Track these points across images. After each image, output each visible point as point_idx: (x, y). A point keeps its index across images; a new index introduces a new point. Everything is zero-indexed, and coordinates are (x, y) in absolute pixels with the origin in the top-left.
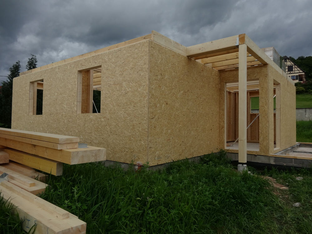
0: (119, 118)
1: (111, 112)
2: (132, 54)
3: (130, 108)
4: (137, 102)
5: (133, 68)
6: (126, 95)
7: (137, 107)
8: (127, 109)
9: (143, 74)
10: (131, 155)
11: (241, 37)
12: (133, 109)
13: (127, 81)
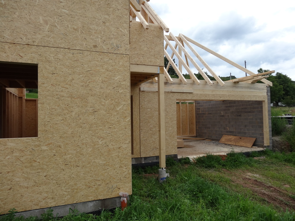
0: (83, 144)
1: (65, 135)
2: (103, 64)
3: (103, 131)
4: (114, 123)
5: (106, 82)
6: (94, 113)
7: (115, 129)
8: (97, 131)
9: (122, 91)
10: (106, 188)
11: (161, 67)
12: (108, 132)
13: (96, 96)
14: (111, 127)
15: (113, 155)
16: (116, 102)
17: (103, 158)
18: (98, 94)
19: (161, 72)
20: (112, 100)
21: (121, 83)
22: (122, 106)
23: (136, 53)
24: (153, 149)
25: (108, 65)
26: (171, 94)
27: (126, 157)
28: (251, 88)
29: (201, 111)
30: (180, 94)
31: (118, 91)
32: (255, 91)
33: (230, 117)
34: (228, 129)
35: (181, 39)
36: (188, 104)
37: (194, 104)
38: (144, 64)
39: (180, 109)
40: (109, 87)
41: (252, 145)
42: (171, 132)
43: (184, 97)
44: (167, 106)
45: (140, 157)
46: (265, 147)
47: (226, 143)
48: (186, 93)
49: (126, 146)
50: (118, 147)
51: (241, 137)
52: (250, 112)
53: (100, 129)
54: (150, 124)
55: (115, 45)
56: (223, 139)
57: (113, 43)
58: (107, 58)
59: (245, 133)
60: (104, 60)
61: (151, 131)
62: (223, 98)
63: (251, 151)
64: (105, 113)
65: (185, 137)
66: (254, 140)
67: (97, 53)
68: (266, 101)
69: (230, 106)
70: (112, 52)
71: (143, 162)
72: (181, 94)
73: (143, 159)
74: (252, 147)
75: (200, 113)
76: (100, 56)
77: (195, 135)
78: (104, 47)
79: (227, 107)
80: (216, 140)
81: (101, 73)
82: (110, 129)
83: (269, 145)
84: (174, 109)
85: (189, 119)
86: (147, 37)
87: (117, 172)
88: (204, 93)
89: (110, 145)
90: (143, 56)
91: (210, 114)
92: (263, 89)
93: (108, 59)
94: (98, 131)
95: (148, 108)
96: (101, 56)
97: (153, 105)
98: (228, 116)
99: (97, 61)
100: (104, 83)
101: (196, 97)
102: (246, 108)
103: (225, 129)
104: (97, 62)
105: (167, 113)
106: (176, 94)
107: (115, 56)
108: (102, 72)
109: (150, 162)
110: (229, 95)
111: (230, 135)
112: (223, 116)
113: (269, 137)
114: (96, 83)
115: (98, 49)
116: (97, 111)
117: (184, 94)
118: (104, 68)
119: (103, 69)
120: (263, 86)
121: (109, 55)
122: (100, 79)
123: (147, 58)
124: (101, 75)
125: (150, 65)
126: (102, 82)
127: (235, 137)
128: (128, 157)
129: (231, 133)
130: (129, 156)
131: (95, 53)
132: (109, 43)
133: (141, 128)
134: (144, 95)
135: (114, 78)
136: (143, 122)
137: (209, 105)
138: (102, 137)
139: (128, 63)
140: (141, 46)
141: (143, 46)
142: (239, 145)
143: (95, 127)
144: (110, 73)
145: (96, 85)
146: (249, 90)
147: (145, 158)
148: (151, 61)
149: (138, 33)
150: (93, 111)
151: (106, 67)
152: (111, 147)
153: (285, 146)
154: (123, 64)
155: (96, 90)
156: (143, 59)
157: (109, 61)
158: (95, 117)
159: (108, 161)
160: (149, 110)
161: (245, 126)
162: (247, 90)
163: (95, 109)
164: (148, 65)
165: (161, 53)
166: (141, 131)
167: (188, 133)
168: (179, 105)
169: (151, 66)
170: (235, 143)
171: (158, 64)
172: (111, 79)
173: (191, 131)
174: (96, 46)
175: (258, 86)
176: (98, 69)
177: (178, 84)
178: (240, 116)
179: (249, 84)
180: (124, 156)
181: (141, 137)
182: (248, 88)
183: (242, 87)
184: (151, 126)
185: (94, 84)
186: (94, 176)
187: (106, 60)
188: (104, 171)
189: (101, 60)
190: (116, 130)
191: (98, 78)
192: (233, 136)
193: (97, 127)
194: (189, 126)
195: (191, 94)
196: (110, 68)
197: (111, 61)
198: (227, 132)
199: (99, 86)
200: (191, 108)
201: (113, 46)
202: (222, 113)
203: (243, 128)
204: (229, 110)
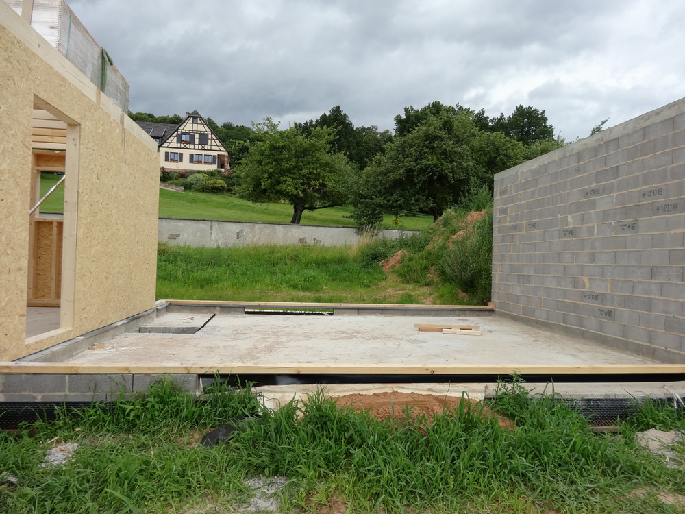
29: (508, 219)
33: (595, 236)
34: (587, 285)
52: (674, 207)
69: (597, 191)
75: (507, 224)
79: (586, 194)
91: (534, 226)
98: (590, 230)
112: (572, 232)
129: (595, 301)
178: (633, 227)
202: (570, 219)
203: (640, 282)
204: (593, 205)
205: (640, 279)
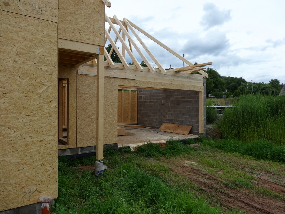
2: (19, 29)
3: (18, 119)
4: (34, 109)
5: (23, 54)
6: (4, 95)
7: (35, 116)
8: (8, 119)
9: (46, 69)
10: (22, 193)
11: (101, 47)
12: (24, 120)
13: (7, 72)
14: (29, 114)
15: (31, 150)
16: (38, 82)
17: (17, 155)
18: (11, 69)
19: (100, 53)
20: (31, 79)
21: (45, 58)
22: (45, 88)
23: (70, 26)
24: (91, 138)
25: (26, 32)
26: (113, 79)
27: (50, 152)
28: (190, 78)
29: (142, 99)
30: (122, 80)
31: (41, 69)
32: (194, 81)
33: (170, 106)
34: (168, 117)
35: (125, 23)
36: (130, 92)
37: (137, 92)
38: (81, 41)
39: (122, 96)
40: (27, 62)
41: (188, 132)
42: (112, 120)
43: (127, 83)
44: (108, 92)
45: (76, 147)
46: (200, 134)
47: (165, 130)
48: (129, 80)
49: (50, 138)
50: (39, 140)
51: (179, 125)
52: (187, 101)
53: (14, 117)
54: (88, 111)
55: (37, 7)
56: (163, 127)
57: (34, 4)
58: (24, 22)
59: (183, 121)
60: (21, 25)
61: (89, 119)
62: (165, 87)
63: (188, 138)
64: (21, 95)
65: (127, 125)
66: (191, 128)
67: (10, 14)
68: (203, 91)
69: (170, 96)
70: (33, 15)
71: (80, 153)
72: (124, 80)
73: (80, 149)
74: (188, 135)
75: (142, 101)
76: (14, 19)
77: (136, 122)
78: (21, 7)
79: (167, 96)
80: (156, 127)
81: (16, 42)
82: (28, 116)
83: (203, 132)
84: (115, 96)
85: (131, 107)
86: (85, 10)
87: (37, 172)
88: (146, 80)
89: (28, 137)
90: (80, 32)
91: (151, 102)
92: (200, 80)
93: (26, 25)
94: (10, 120)
95: (87, 94)
96: (16, 18)
97: (92, 90)
98: (168, 105)
99: (9, 25)
100: (20, 56)
101: (138, 84)
102: (184, 98)
103: (164, 117)
104: (9, 27)
105: (108, 99)
106: (118, 79)
107: (37, 22)
108: (16, 40)
109: (88, 152)
110: (170, 84)
111: (169, 123)
112: (163, 104)
113: (203, 125)
114: (8, 54)
115: (11, 9)
116: (9, 93)
117: (126, 81)
118: (20, 35)
119: (19, 37)
120: (200, 77)
121: (28, 19)
122: (14, 50)
123: (85, 34)
124: (15, 44)
125: (88, 43)
126: (17, 54)
127: (173, 125)
128: (52, 152)
129: (170, 121)
130: (54, 150)
131: (7, 13)
132: (29, 2)
133: (78, 115)
134: (83, 79)
135: (35, 50)
136: (81, 109)
137: (151, 93)
138: (15, 128)
139: (56, 34)
140: (77, 19)
141: (80, 20)
142: (177, 132)
143: (4, 114)
144: (30, 43)
145: (8, 57)
146: (188, 80)
147: (82, 148)
148: (89, 39)
149: (74, 3)
150: (2, 93)
151: (23, 34)
152: (28, 139)
153: (217, 134)
154: (48, 34)
155: (7, 64)
156: (79, 35)
157: (29, 27)
158: (5, 101)
159: (24, 159)
160: (87, 95)
161: (183, 115)
162: (186, 80)
163: (5, 90)
164: (85, 43)
165: (102, 31)
166: (77, 118)
167: (130, 120)
168: (122, 92)
169: (89, 45)
170: (174, 130)
171: (97, 43)
172: (31, 51)
173: (132, 119)
174: (9, 3)
175: (196, 77)
176: (11, 36)
177: (120, 69)
178: (179, 105)
179: (189, 74)
180: (48, 151)
181: (78, 125)
182: (187, 78)
183: (182, 77)
184: (90, 114)
185: (4, 55)
186: (3, 179)
187: (23, 25)
188: (18, 172)
189: (16, 24)
190: (37, 118)
191: (11, 48)
192: (171, 124)
193: (8, 114)
194: (131, 114)
195: (133, 81)
196: (30, 37)
197: (30, 28)
198: (167, 120)
199: (12, 58)
200: (133, 95)
201: (34, 8)
202: (162, 101)
203: (181, 117)
204: (169, 99)
205: (181, 116)
